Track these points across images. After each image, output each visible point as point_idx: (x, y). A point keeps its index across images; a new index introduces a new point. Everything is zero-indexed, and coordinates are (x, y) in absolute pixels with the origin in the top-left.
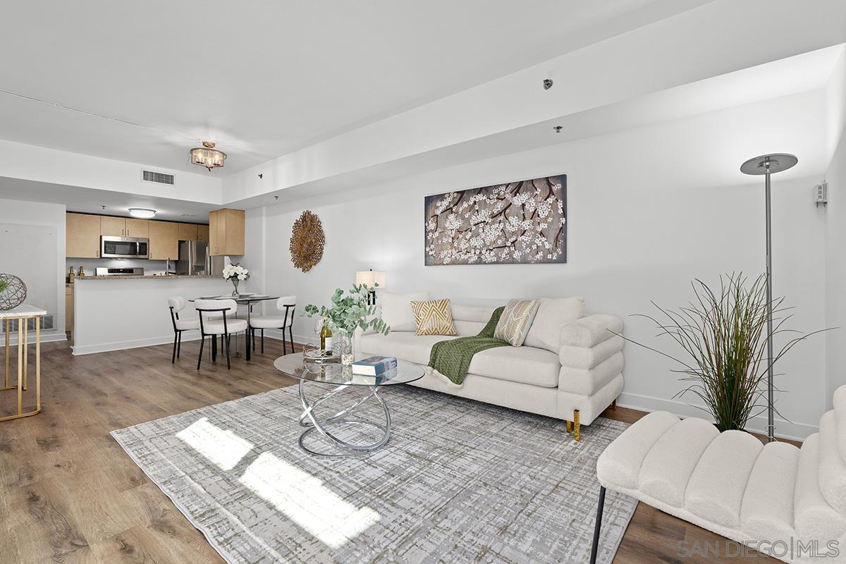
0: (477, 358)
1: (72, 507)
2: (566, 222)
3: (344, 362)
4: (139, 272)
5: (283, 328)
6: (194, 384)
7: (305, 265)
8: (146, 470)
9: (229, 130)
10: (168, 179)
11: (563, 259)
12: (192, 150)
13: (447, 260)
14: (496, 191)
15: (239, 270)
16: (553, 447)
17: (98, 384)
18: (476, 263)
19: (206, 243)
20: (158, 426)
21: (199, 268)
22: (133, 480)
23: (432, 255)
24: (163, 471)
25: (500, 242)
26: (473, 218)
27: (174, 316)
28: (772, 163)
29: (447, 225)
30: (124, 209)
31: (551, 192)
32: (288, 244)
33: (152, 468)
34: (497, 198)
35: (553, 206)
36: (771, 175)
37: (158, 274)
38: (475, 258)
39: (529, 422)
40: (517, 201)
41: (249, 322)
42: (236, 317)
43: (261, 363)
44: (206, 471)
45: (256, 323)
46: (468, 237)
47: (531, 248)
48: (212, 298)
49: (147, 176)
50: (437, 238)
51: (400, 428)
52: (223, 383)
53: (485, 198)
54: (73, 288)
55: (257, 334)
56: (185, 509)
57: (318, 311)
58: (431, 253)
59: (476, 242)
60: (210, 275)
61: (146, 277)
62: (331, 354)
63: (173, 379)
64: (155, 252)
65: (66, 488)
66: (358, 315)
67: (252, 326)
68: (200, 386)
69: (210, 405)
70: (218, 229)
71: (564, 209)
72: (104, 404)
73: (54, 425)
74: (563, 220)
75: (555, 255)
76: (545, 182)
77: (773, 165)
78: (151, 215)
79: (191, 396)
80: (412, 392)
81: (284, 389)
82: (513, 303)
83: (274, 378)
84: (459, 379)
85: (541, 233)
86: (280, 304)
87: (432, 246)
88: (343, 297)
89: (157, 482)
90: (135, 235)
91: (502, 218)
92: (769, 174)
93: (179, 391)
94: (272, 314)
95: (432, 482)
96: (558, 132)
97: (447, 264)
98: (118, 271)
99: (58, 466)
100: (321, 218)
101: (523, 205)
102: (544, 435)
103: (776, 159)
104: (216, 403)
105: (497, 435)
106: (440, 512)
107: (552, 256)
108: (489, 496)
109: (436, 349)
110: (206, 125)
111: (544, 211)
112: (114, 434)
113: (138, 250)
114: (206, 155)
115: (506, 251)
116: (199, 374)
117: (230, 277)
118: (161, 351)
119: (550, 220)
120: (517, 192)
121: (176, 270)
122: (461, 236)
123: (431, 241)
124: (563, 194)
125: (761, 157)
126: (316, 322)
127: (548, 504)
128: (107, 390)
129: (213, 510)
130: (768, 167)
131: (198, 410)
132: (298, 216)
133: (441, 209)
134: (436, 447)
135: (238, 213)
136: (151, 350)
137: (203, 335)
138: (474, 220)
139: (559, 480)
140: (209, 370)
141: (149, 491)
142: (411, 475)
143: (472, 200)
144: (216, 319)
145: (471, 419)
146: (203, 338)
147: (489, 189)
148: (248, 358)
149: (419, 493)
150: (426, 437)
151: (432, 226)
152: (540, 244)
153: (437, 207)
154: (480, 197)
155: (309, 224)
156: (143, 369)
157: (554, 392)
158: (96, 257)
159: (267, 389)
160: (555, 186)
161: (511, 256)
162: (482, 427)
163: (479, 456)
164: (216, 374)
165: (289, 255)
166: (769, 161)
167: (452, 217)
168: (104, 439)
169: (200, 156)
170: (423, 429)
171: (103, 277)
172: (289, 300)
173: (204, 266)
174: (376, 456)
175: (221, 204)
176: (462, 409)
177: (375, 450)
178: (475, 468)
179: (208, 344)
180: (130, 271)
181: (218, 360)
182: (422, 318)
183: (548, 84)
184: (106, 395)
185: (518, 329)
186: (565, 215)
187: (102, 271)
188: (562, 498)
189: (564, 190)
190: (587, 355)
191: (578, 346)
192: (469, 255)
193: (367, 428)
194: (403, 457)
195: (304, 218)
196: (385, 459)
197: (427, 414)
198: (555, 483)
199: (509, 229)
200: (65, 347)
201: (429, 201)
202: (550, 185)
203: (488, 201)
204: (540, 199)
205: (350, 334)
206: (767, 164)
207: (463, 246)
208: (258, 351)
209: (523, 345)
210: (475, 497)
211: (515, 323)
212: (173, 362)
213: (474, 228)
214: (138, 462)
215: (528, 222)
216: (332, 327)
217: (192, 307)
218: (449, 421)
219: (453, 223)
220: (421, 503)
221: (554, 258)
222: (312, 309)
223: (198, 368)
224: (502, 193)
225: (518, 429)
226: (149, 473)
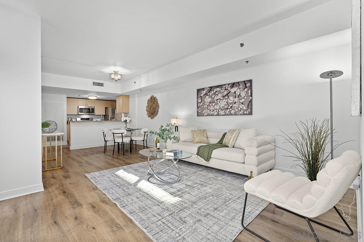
0: (215, 152)
1: (76, 195)
2: (252, 99)
3: (163, 152)
4: (91, 119)
5: (144, 141)
6: (112, 160)
7: (152, 116)
8: (97, 186)
9: (123, 66)
10: (101, 85)
11: (251, 113)
12: (110, 74)
13: (206, 114)
14: (224, 87)
15: (127, 118)
16: (242, 185)
17: (79, 159)
18: (217, 115)
19: (115, 108)
20: (100, 173)
21: (113, 118)
22: (94, 189)
23: (200, 112)
24: (103, 187)
25: (226, 107)
26: (216, 97)
27: (105, 136)
28: (333, 74)
29: (206, 100)
30: (86, 96)
31: (246, 87)
32: (145, 108)
33: (99, 185)
34: (225, 89)
35: (247, 92)
36: (332, 79)
37: (98, 120)
38: (216, 113)
39: (234, 176)
40: (233, 90)
41: (131, 138)
42: (126, 136)
43: (135, 153)
44: (116, 187)
45: (133, 138)
46: (213, 105)
47: (238, 109)
48: (118, 129)
49: (94, 84)
50: (202, 105)
51: (184, 177)
52: (121, 160)
53: (220, 89)
54: (70, 125)
55: (134, 143)
56: (110, 198)
57: (154, 133)
58: (199, 111)
59: (217, 107)
60: (117, 120)
61: (94, 121)
62: (159, 149)
63: (105, 159)
64: (97, 112)
65: (73, 190)
66: (168, 135)
67: (132, 140)
68: (114, 161)
69: (117, 167)
70: (119, 103)
71: (251, 93)
72: (82, 166)
73: (67, 172)
74: (251, 98)
75: (248, 112)
76: (243, 83)
77: (333, 75)
78: (95, 98)
79: (111, 164)
80: (191, 165)
81: (143, 162)
82: (230, 131)
83: (140, 159)
84: (208, 159)
85: (242, 103)
86: (142, 131)
87: (200, 109)
88: (163, 128)
89: (101, 189)
90: (90, 105)
91: (227, 97)
92: (331, 78)
93: (107, 162)
94: (140, 135)
95: (193, 194)
96: (247, 63)
97: (206, 116)
98: (84, 119)
99: (70, 184)
100: (158, 98)
101: (235, 92)
102: (239, 181)
103: (334, 72)
104: (119, 167)
105: (221, 180)
106: (194, 203)
107: (247, 112)
108: (213, 199)
109: (199, 148)
110: (115, 65)
111: (243, 94)
112: (86, 175)
113: (91, 111)
114: (115, 76)
115: (228, 110)
116: (113, 157)
117: (124, 121)
118: (100, 149)
119: (245, 98)
120: (233, 87)
121: (104, 118)
122: (211, 105)
123: (199, 107)
124: (251, 88)
125: (328, 72)
126: (154, 138)
127: (234, 202)
128: (83, 161)
129: (119, 198)
130: (331, 75)
131: (113, 169)
132: (149, 97)
133: (203, 94)
134: (196, 183)
135: (127, 97)
136: (96, 148)
137: (115, 143)
138: (216, 98)
139: (240, 195)
140: (117, 156)
141: (99, 192)
142: (186, 191)
143: (215, 90)
144: (119, 137)
145: (211, 175)
146: (115, 144)
147: (222, 86)
148: (131, 152)
149: (188, 197)
150: (194, 180)
151: (200, 101)
152: (242, 108)
153: (202, 93)
154: (218, 89)
155: (153, 101)
156: (94, 155)
157: (243, 165)
158: (76, 114)
159: (137, 163)
160: (248, 84)
161: (230, 112)
162: (215, 178)
163: (212, 187)
164: (119, 157)
165: (146, 113)
166: (331, 73)
167: (207, 97)
168: (84, 176)
169: (113, 76)
170: (193, 177)
171: (79, 122)
172: (145, 130)
173: (114, 117)
174: (174, 185)
175: (120, 93)
176: (209, 171)
177: (174, 183)
178: (210, 190)
179: (116, 147)
180: (88, 119)
181: (120, 152)
182: (195, 137)
183: (242, 45)
184: (83, 163)
185: (231, 141)
186: (251, 96)
187: (79, 119)
188: (240, 201)
189: (251, 86)
190: (255, 151)
191: (252, 147)
192: (214, 112)
193: (172, 176)
194: (184, 186)
195: (151, 98)
196: (177, 186)
197: (195, 172)
198: (239, 196)
199: (230, 101)
200: (67, 147)
201: (199, 91)
202: (245, 84)
203: (221, 91)
204: (241, 89)
205: (166, 141)
206: (331, 74)
207: (212, 108)
208: (134, 149)
209: (233, 147)
210: (208, 199)
211: (231, 138)
212: (104, 153)
213: (216, 101)
214: (95, 183)
215: (237, 99)
216: (159, 139)
217: (111, 132)
218: (203, 175)
219: (208, 99)
220: (188, 200)
221: (247, 113)
222: (152, 132)
223: (113, 155)
224: (227, 87)
225: (229, 178)
226: (98, 186)
